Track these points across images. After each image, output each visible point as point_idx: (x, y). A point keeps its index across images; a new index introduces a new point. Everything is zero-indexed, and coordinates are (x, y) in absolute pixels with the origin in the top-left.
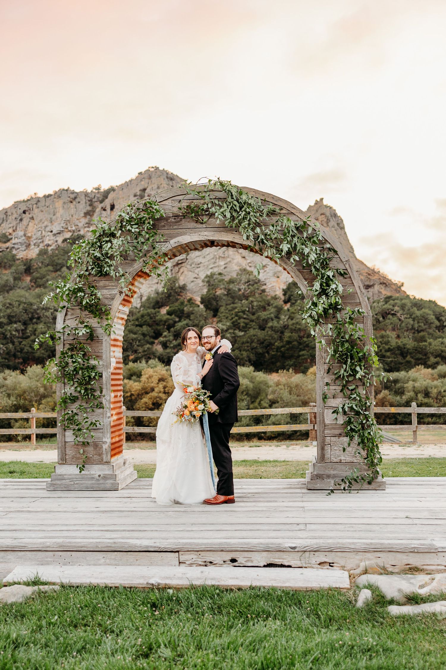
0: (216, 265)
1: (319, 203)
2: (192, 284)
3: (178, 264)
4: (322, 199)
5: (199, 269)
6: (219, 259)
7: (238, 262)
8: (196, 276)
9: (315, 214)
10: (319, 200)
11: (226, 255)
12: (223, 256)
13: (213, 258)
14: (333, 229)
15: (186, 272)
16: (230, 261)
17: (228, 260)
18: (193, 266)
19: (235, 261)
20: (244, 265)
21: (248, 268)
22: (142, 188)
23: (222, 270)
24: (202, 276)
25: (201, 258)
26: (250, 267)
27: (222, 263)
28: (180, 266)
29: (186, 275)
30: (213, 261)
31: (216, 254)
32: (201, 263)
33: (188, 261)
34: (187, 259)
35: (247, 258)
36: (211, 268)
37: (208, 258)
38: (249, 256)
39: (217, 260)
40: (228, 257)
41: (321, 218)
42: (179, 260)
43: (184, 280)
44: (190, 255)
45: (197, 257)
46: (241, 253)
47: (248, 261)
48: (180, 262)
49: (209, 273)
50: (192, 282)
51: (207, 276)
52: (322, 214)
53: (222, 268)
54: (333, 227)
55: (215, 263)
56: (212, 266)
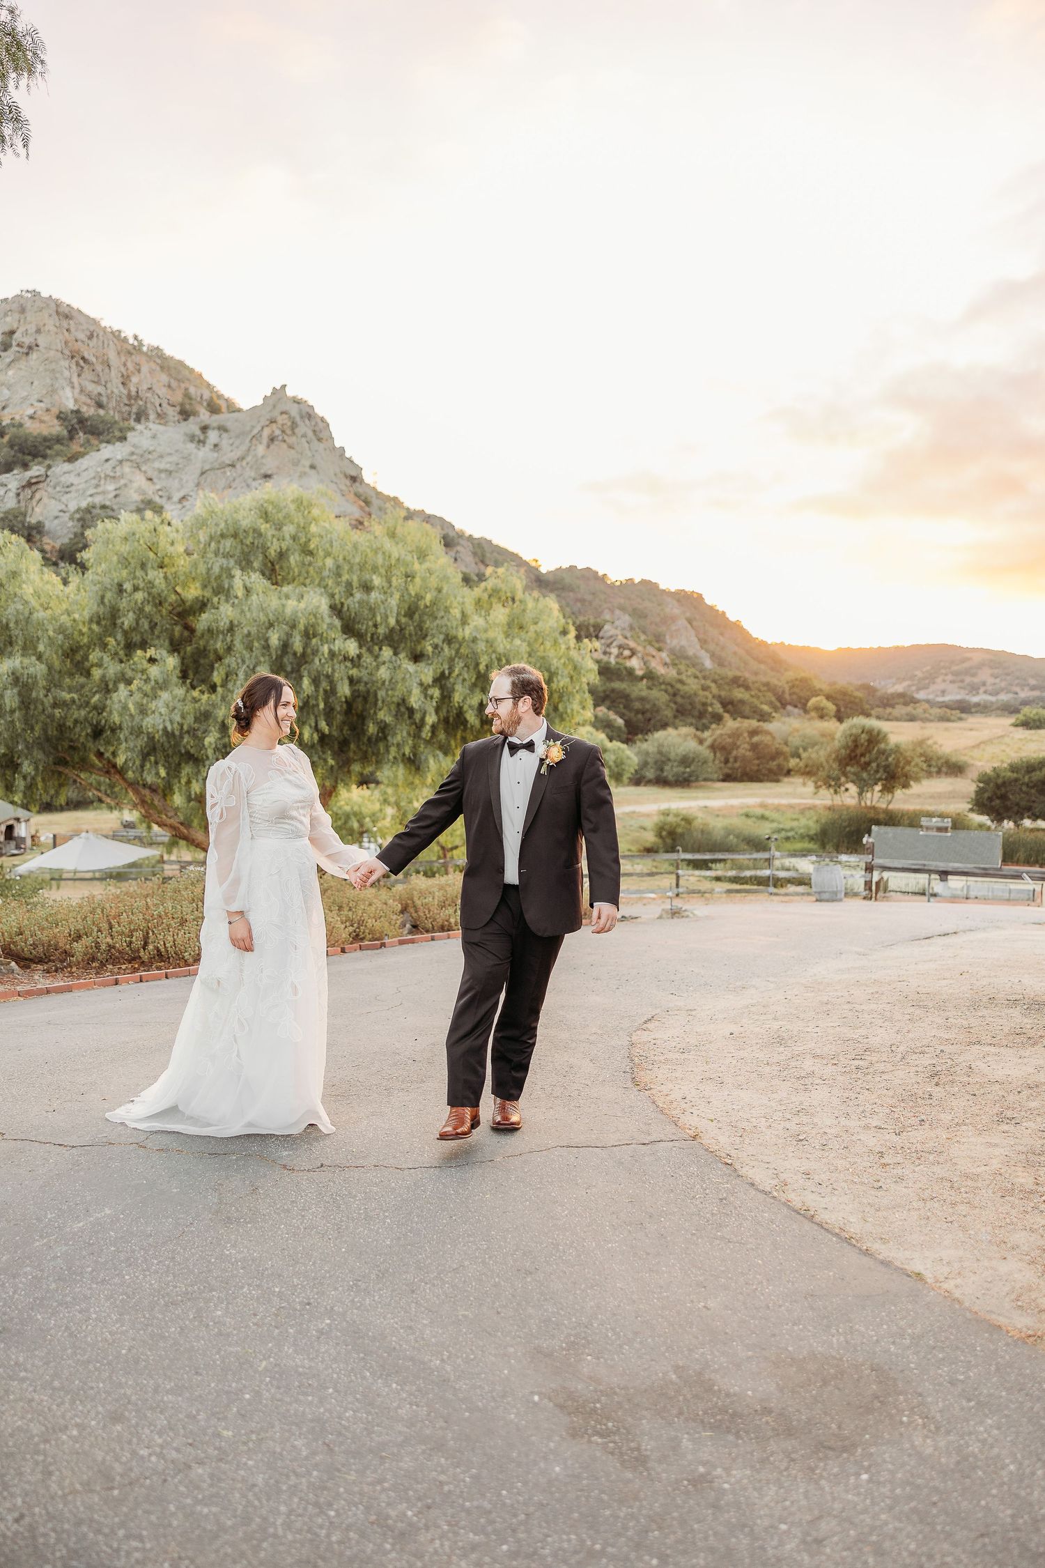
0: (100, 490)
1: (279, 393)
2: (56, 522)
3: (30, 484)
4: (284, 387)
5: (69, 495)
6: (105, 479)
7: (140, 488)
8: (63, 507)
9: (270, 411)
10: (278, 387)
11: (118, 474)
12: (112, 474)
13: (94, 478)
14: (304, 440)
15: (45, 500)
16: (125, 485)
17: (122, 482)
18: (58, 489)
19: (135, 485)
20: (151, 493)
21: (157, 499)
22: (7, 329)
23: (110, 500)
24: (73, 507)
25: (72, 475)
26: (161, 497)
27: (111, 487)
28: (34, 488)
29: (45, 505)
30: (94, 482)
31: (99, 470)
32: (72, 485)
33: (48, 480)
34: (47, 476)
35: (155, 480)
36: (91, 496)
37: (85, 476)
38: (160, 479)
39: (102, 482)
40: (122, 476)
41: (282, 419)
42: (31, 478)
43: (42, 514)
44: (53, 469)
45: (65, 473)
46: (145, 472)
47: (158, 487)
48: (34, 480)
49: (84, 505)
50: (57, 517)
51: (78, 511)
52: (282, 413)
53: (111, 495)
54: (304, 436)
55: (97, 486)
56: (92, 491)
